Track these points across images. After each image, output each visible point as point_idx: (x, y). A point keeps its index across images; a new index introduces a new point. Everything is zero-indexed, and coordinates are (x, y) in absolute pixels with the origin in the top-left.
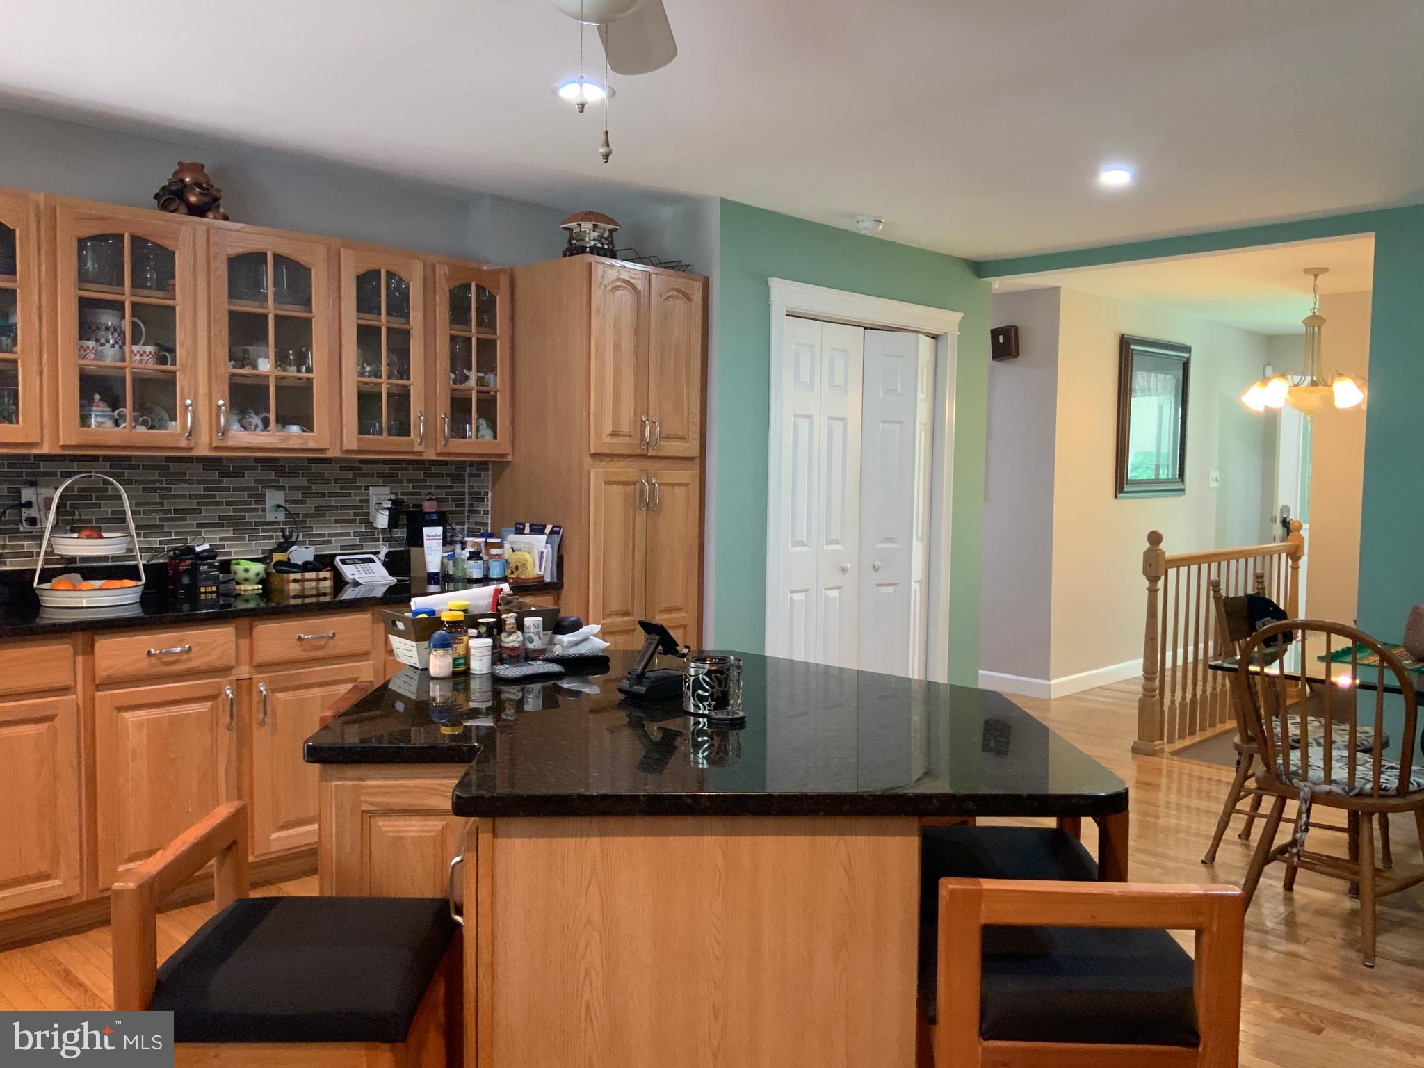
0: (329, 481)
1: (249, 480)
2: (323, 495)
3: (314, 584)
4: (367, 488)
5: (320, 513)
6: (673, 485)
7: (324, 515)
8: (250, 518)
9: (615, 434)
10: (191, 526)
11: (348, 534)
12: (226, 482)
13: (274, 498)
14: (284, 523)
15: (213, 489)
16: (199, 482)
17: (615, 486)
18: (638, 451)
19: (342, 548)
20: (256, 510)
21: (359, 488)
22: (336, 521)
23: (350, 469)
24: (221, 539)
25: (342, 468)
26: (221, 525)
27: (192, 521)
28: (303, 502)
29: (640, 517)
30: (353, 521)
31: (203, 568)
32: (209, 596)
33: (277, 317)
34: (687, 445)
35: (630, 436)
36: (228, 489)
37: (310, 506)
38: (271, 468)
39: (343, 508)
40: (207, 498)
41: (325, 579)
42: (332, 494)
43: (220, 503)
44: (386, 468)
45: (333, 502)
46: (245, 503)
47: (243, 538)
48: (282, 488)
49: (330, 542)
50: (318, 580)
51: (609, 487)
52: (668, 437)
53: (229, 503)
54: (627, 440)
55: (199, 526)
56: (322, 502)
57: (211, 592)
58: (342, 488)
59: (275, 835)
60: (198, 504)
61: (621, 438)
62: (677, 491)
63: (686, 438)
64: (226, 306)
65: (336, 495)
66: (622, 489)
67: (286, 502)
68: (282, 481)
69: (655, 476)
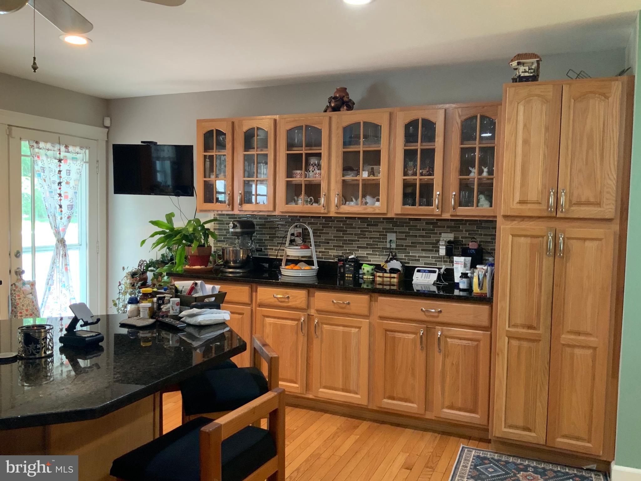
0: (420, 230)
1: (380, 228)
2: (416, 236)
3: (388, 279)
4: (440, 234)
5: (414, 245)
6: (585, 239)
7: (416, 247)
8: (381, 245)
9: (521, 202)
10: (355, 247)
11: (429, 257)
12: (371, 229)
13: (391, 237)
14: (396, 249)
15: (364, 231)
16: (359, 228)
17: (522, 239)
18: (545, 214)
19: (425, 264)
20: (383, 242)
21: (436, 233)
22: (422, 250)
23: (432, 223)
24: (367, 254)
25: (427, 223)
26: (367, 248)
27: (355, 245)
28: (406, 239)
29: (547, 262)
30: (432, 251)
31: (347, 266)
32: (349, 278)
33: (364, 151)
34: (599, 209)
35: (540, 203)
36: (370, 231)
37: (409, 241)
38: (390, 223)
39: (427, 243)
40: (362, 235)
41: (394, 278)
42: (420, 236)
43: (367, 238)
44: (453, 224)
45: (421, 240)
46: (378, 238)
47: (377, 255)
48: (396, 232)
49: (418, 260)
50: (391, 278)
51: (516, 239)
52: (579, 204)
53: (371, 238)
54: (536, 206)
55: (358, 247)
56: (415, 240)
57: (350, 277)
58: (426, 233)
59: (321, 390)
60: (358, 238)
61: (529, 205)
62: (588, 244)
63: (598, 204)
64: (341, 150)
65: (423, 236)
66: (529, 240)
67: (397, 239)
68: (395, 229)
69: (564, 232)
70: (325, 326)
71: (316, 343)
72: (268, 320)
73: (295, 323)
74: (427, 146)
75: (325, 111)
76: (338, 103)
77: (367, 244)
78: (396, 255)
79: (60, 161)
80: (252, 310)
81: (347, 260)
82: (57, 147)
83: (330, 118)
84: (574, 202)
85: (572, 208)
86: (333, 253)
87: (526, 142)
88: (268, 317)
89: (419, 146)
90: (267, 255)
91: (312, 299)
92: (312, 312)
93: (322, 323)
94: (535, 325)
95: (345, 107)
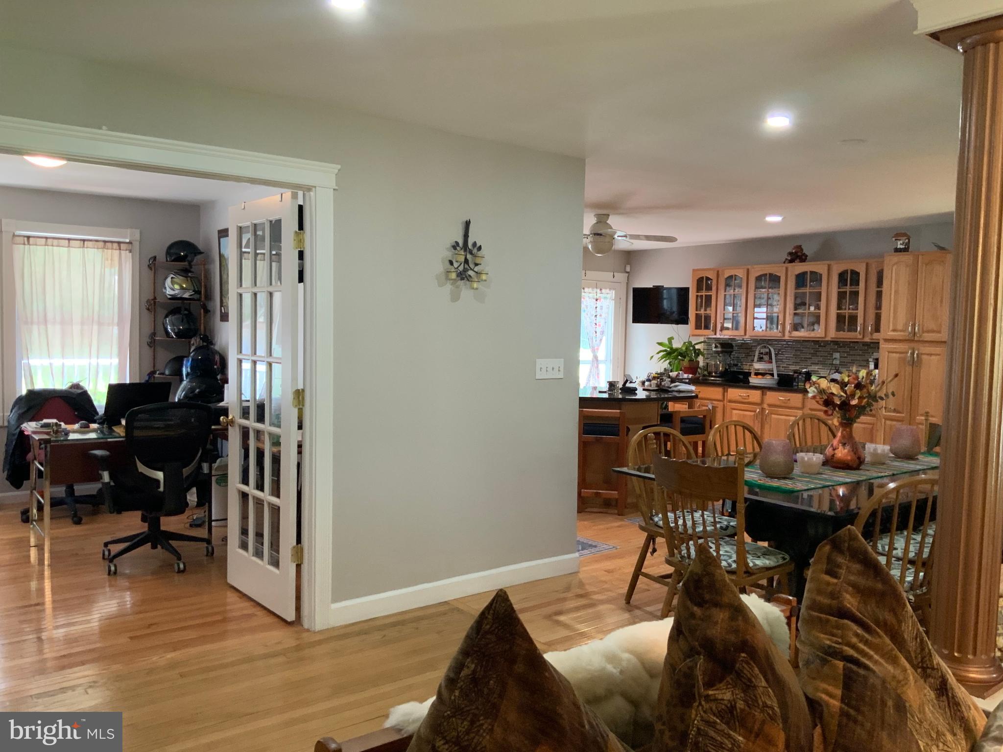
0: (858, 350)
1: (828, 348)
2: (854, 355)
4: (873, 353)
5: (853, 362)
6: (931, 355)
8: (828, 362)
9: (894, 330)
12: (821, 349)
13: (837, 355)
14: (839, 365)
15: (816, 351)
16: (812, 349)
17: (894, 354)
18: (907, 338)
20: (830, 359)
21: (870, 353)
22: (859, 366)
23: (867, 345)
24: (818, 368)
25: (863, 345)
26: (818, 364)
27: (809, 362)
28: (847, 357)
29: (909, 369)
33: (810, 293)
35: (903, 331)
36: (821, 351)
37: (849, 359)
38: (836, 344)
39: (862, 360)
40: (814, 354)
42: (857, 355)
43: (819, 356)
45: (858, 358)
46: (826, 356)
47: (825, 369)
48: (840, 352)
51: (890, 354)
52: (928, 332)
53: (821, 356)
54: (902, 333)
55: (812, 363)
56: (853, 358)
60: (812, 356)
61: (898, 332)
62: (933, 357)
63: (939, 332)
64: (794, 291)
65: (859, 355)
66: (898, 355)
67: (841, 357)
68: (839, 349)
69: (918, 350)
70: (773, 416)
71: (767, 427)
72: (735, 412)
73: (753, 413)
74: (854, 289)
75: (784, 263)
76: (793, 257)
77: (818, 361)
78: (838, 370)
79: (597, 300)
80: (724, 405)
81: (800, 373)
82: (595, 290)
83: (787, 269)
84: (925, 329)
85: (924, 334)
86: (793, 368)
87: (896, 292)
88: (735, 409)
89: (848, 289)
90: (742, 369)
91: (765, 397)
92: (765, 406)
93: (771, 414)
94: (900, 410)
95: (798, 260)
